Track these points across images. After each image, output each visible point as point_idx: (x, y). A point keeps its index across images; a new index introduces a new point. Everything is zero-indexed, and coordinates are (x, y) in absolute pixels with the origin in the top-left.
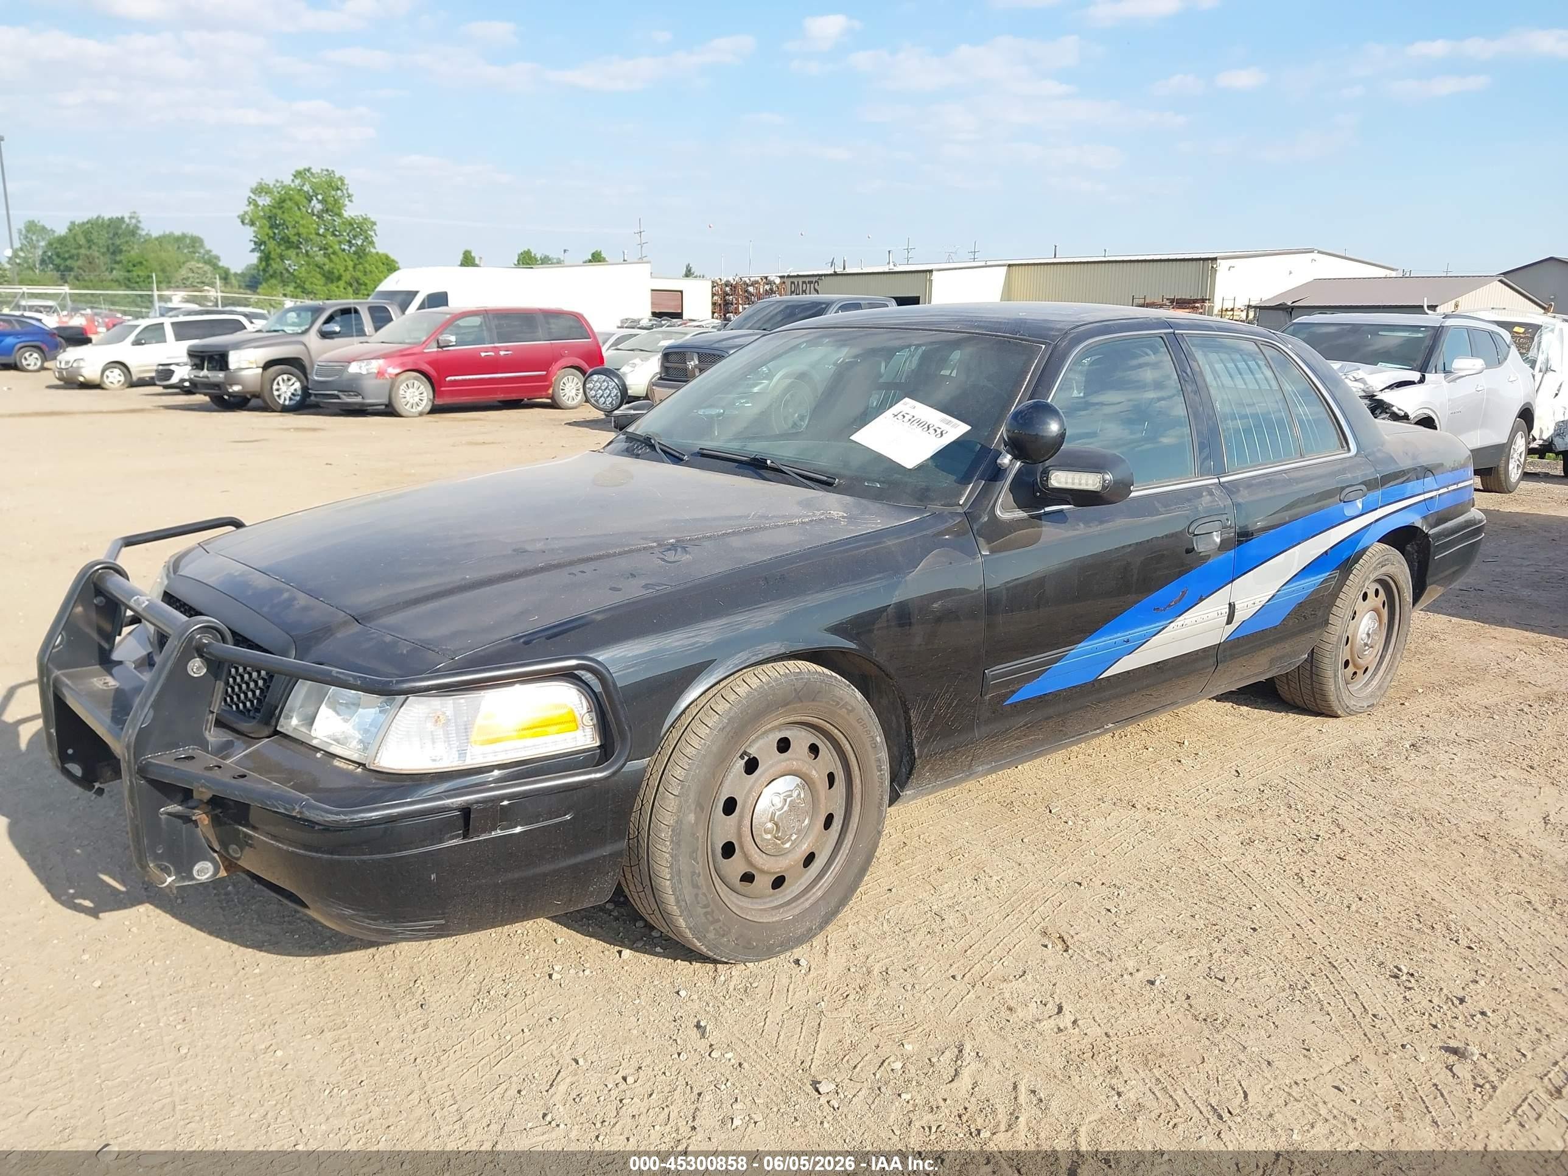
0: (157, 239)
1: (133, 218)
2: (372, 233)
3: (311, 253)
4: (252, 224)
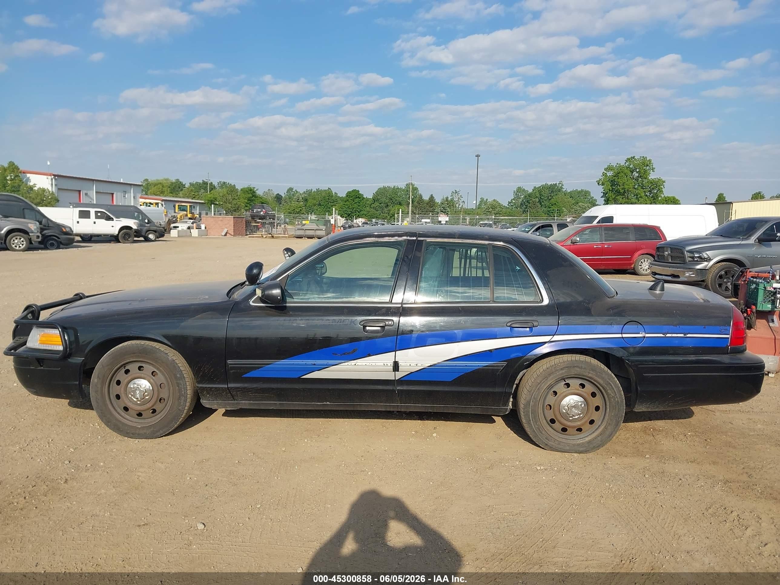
0: (569, 193)
1: (560, 184)
2: (662, 187)
3: (630, 197)
4: (603, 184)
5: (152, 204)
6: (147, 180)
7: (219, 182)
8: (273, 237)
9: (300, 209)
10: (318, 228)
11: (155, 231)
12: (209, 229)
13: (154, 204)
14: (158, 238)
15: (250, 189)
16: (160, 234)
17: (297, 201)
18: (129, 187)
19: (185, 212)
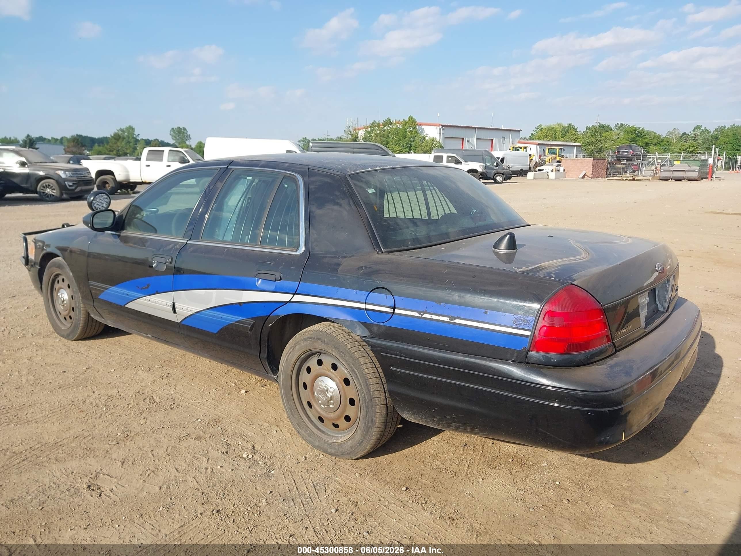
5: (521, 148)
6: (541, 126)
7: (616, 124)
8: (635, 179)
9: (693, 148)
10: (688, 168)
11: (503, 174)
12: (568, 171)
13: (523, 148)
14: (504, 180)
15: (634, 129)
16: (507, 176)
17: (694, 140)
18: (508, 132)
19: (554, 156)
